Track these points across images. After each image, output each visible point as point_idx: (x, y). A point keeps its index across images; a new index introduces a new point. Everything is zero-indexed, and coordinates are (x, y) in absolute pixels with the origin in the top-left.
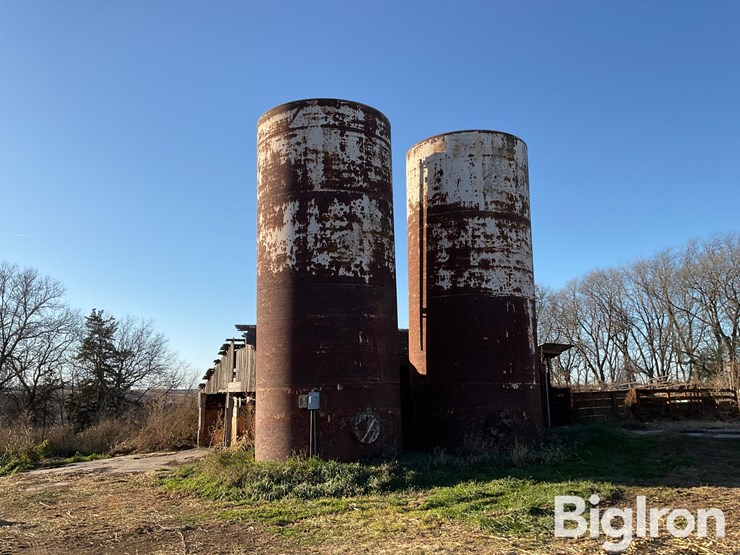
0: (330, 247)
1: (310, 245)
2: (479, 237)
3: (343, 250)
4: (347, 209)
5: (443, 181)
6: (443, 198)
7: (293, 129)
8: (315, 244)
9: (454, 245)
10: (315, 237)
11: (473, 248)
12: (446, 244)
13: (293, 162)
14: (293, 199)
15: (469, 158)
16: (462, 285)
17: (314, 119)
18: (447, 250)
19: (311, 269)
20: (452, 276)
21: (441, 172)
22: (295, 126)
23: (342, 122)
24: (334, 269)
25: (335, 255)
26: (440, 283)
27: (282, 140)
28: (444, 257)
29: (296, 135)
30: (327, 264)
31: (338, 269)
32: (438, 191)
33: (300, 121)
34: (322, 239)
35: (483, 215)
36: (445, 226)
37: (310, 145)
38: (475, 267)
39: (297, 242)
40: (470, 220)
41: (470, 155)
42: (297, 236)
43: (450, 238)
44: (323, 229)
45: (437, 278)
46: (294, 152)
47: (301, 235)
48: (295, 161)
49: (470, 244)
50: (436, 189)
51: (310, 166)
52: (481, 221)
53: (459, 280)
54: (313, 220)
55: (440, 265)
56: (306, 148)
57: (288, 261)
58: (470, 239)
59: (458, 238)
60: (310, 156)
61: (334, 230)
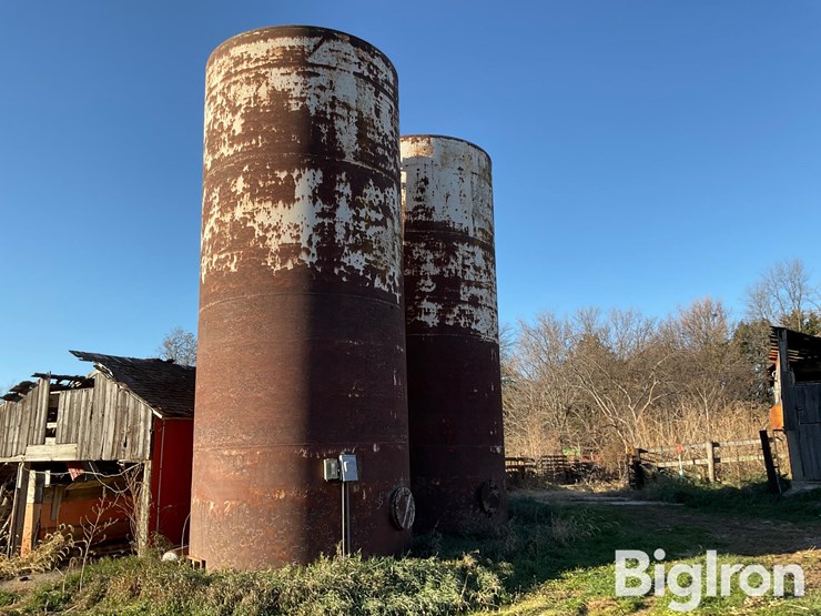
0: (364, 246)
1: (340, 237)
2: (469, 267)
3: (378, 253)
4: (381, 198)
5: (429, 191)
6: (429, 212)
7: (313, 65)
8: (347, 238)
9: (442, 273)
10: (347, 228)
11: (464, 281)
12: (432, 269)
13: (313, 112)
14: (311, 166)
15: (458, 172)
16: (451, 323)
17: (345, 60)
18: (434, 278)
19: (340, 272)
20: (439, 310)
21: (426, 181)
22: (316, 62)
23: (376, 78)
24: (369, 277)
25: (371, 258)
26: (423, 318)
27: (294, 74)
28: (428, 286)
29: (318, 75)
30: (362, 269)
31: (373, 278)
32: (421, 203)
33: (322, 56)
34: (355, 232)
35: (472, 242)
36: (431, 248)
37: (339, 94)
38: (465, 302)
39: (318, 229)
40: (460, 245)
41: (460, 169)
42: (320, 220)
43: (437, 263)
44: (357, 218)
45: (418, 311)
46: (314, 99)
47: (326, 221)
48: (317, 112)
49: (460, 274)
50: (419, 199)
51: (339, 124)
52: (471, 249)
53: (448, 316)
54: (343, 203)
55: (423, 295)
56: (334, 98)
57: (303, 256)
58: (460, 268)
59: (447, 264)
60: (339, 110)
61: (370, 223)
